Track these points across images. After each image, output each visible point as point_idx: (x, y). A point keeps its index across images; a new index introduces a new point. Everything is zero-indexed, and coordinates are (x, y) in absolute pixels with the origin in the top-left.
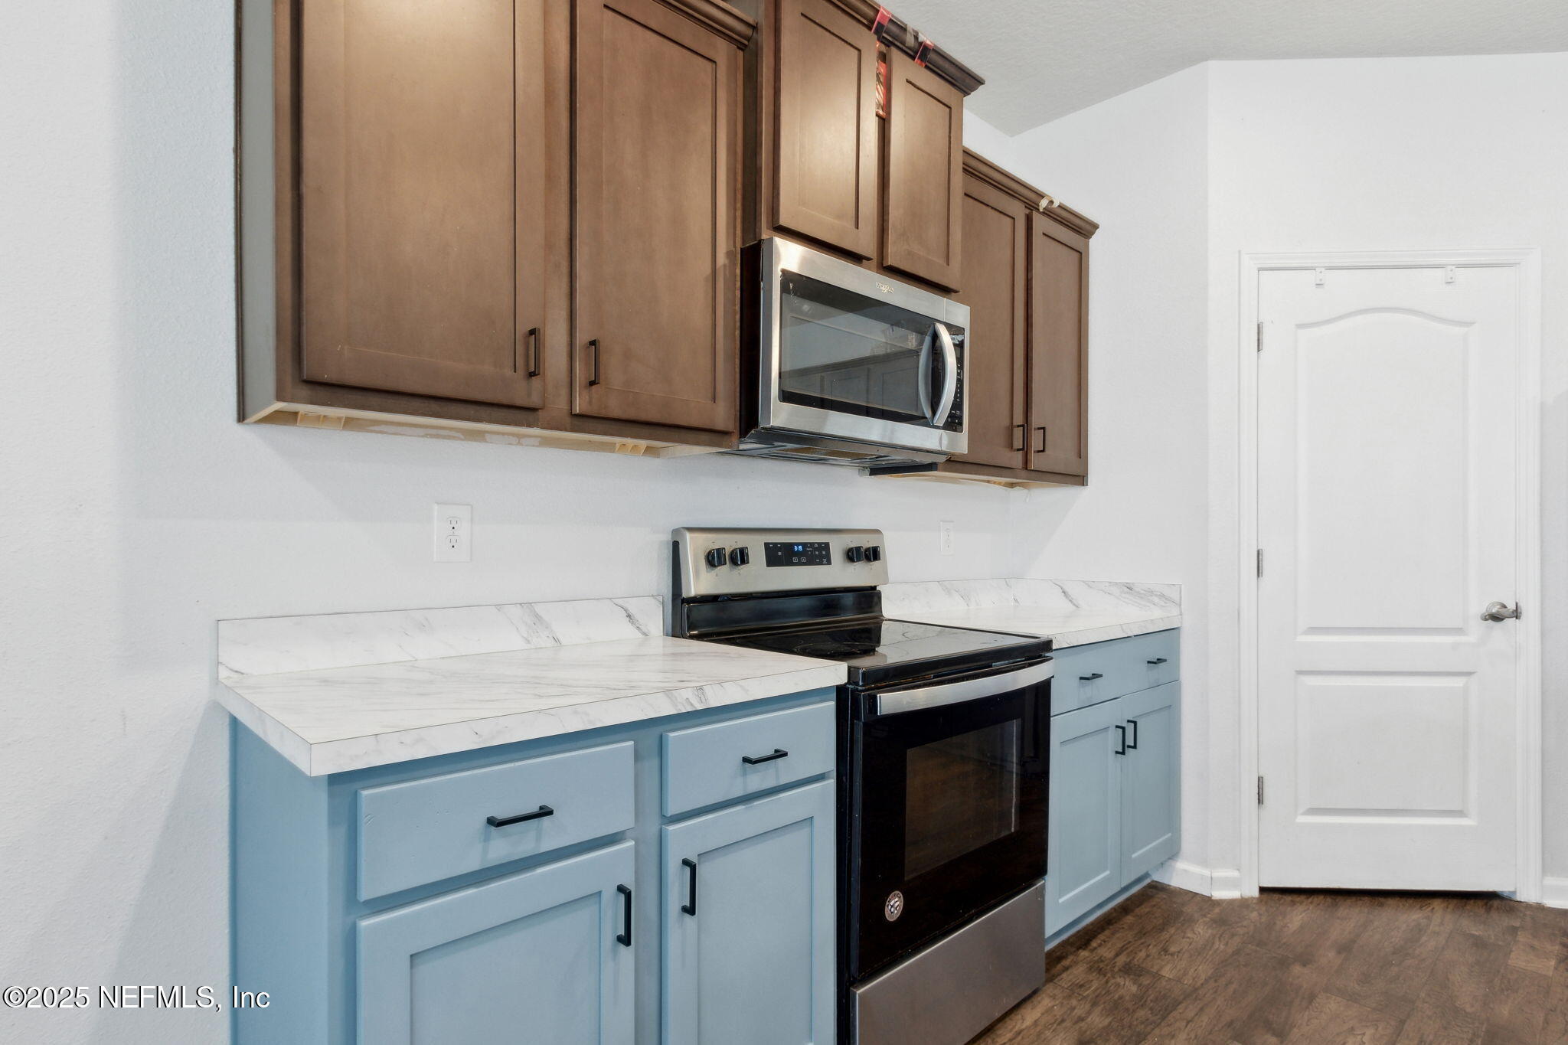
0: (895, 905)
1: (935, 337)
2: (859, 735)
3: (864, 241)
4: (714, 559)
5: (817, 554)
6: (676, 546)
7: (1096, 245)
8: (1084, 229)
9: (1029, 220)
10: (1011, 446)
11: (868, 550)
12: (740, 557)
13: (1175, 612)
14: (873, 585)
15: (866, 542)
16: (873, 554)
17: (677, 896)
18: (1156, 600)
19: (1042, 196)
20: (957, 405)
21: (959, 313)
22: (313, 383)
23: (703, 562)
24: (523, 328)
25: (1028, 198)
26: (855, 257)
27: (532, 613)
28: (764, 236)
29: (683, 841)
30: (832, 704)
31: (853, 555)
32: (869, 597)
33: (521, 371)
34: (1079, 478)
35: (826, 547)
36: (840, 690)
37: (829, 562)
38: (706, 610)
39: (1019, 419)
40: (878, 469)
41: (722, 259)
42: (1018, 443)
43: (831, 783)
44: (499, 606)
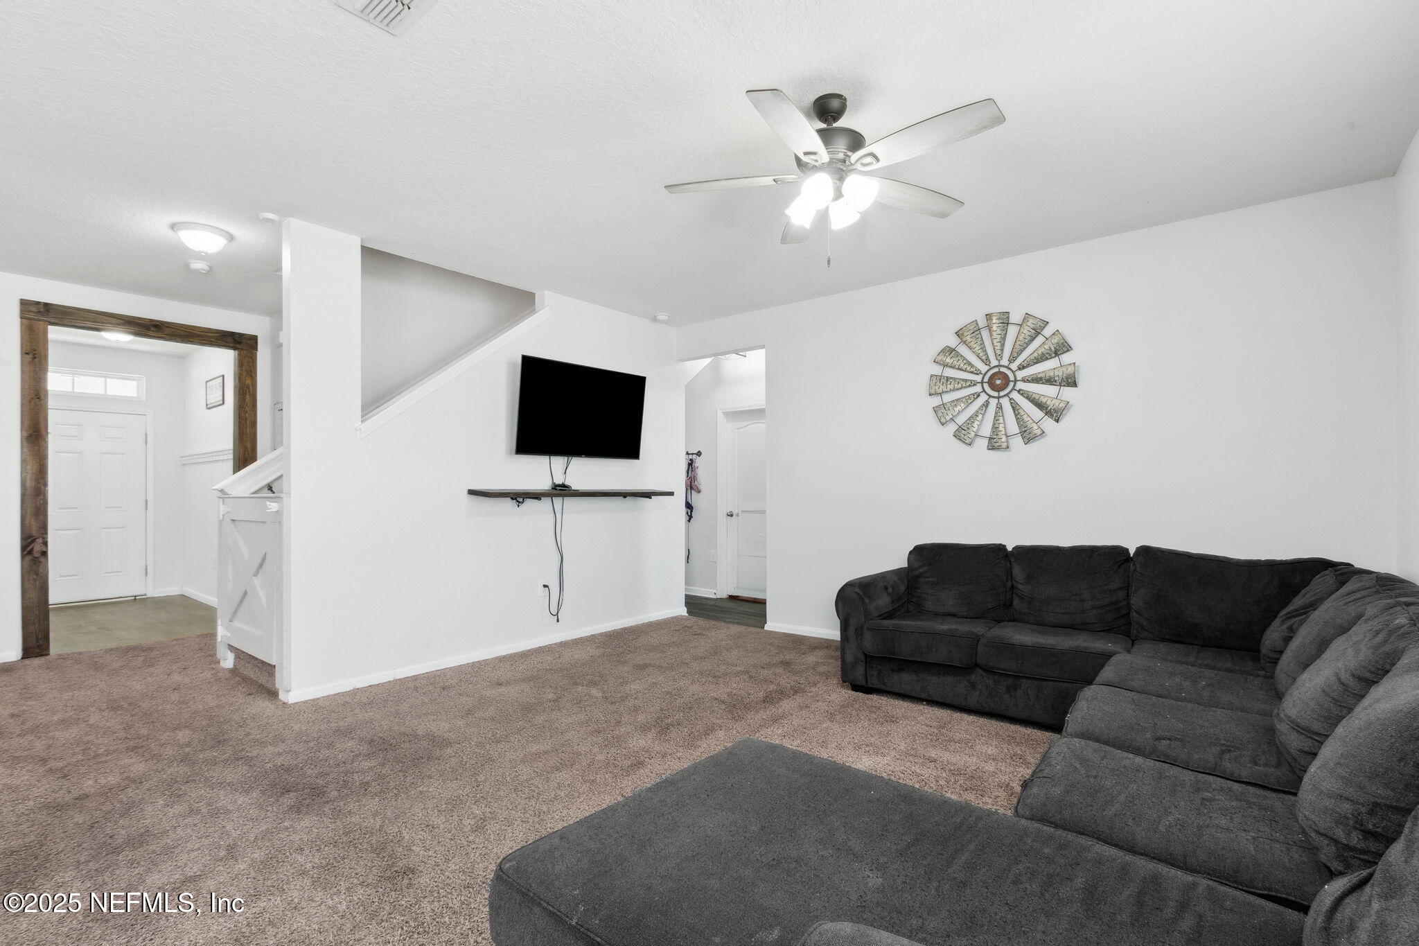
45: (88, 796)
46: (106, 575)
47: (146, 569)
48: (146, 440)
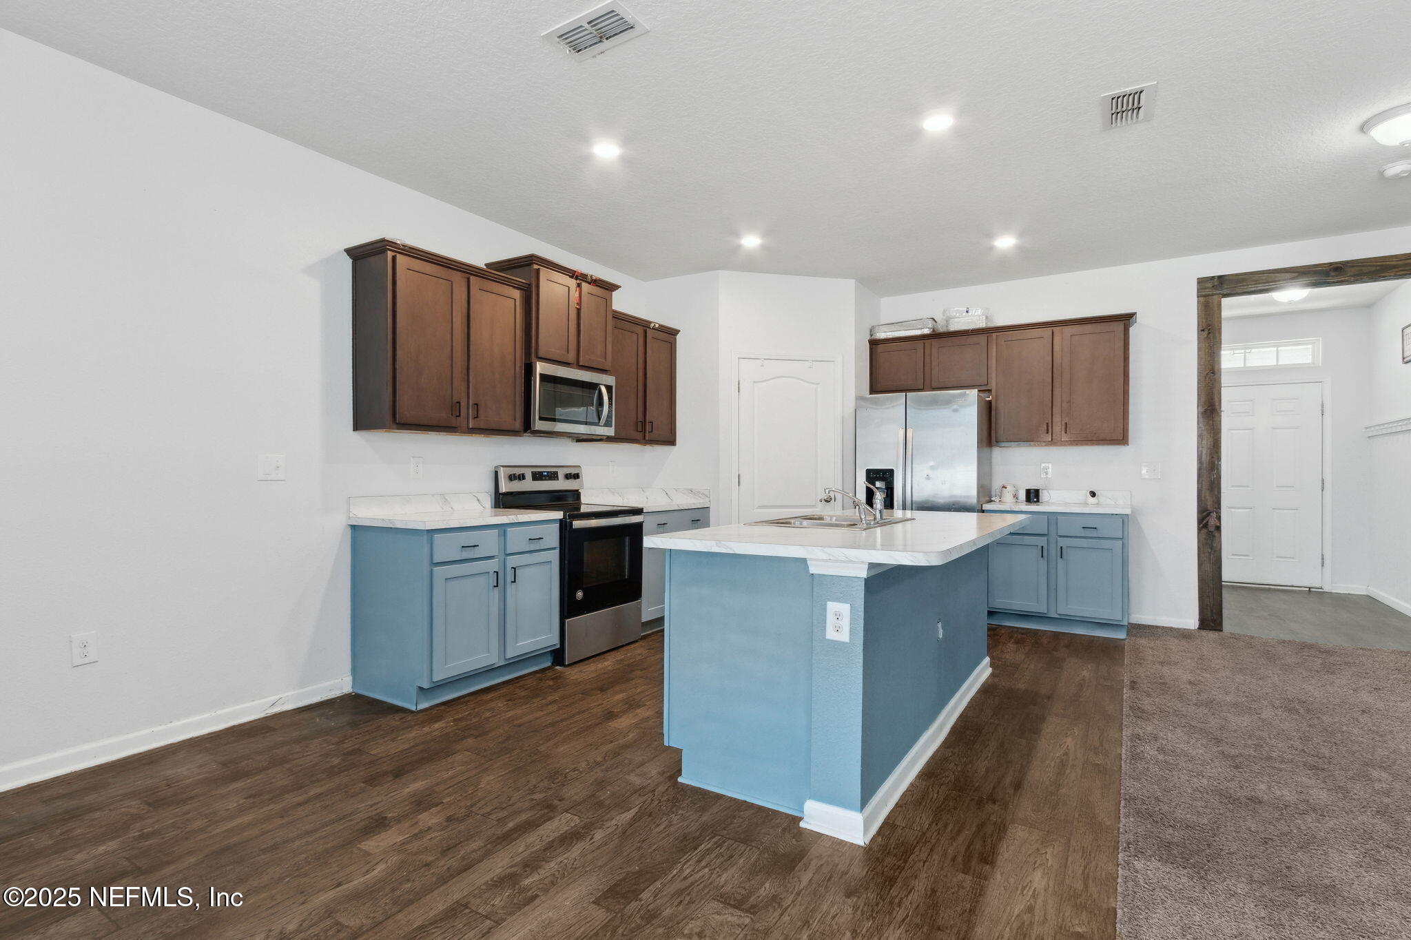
0: (580, 595)
1: (600, 391)
2: (567, 536)
3: (571, 357)
4: (512, 478)
5: (553, 476)
6: (496, 473)
7: (679, 338)
8: (673, 333)
9: (645, 332)
10: (637, 431)
11: (575, 474)
12: (522, 477)
13: (707, 500)
14: (577, 489)
15: (574, 471)
16: (576, 476)
17: (510, 577)
18: (701, 495)
19: (651, 323)
20: (609, 416)
21: (610, 380)
22: (399, 424)
23: (507, 479)
24: (455, 400)
25: (644, 325)
26: (566, 364)
27: (444, 498)
28: (533, 361)
29: (512, 561)
30: (558, 525)
31: (568, 477)
32: (576, 494)
33: (454, 415)
34: (672, 442)
35: (556, 473)
36: (561, 520)
37: (558, 480)
38: (509, 498)
39: (640, 418)
40: (579, 440)
41: (518, 369)
42: (640, 429)
43: (557, 551)
44: (433, 495)
45: (1260, 802)
46: (1277, 559)
47: (1323, 559)
48: (1322, 411)
